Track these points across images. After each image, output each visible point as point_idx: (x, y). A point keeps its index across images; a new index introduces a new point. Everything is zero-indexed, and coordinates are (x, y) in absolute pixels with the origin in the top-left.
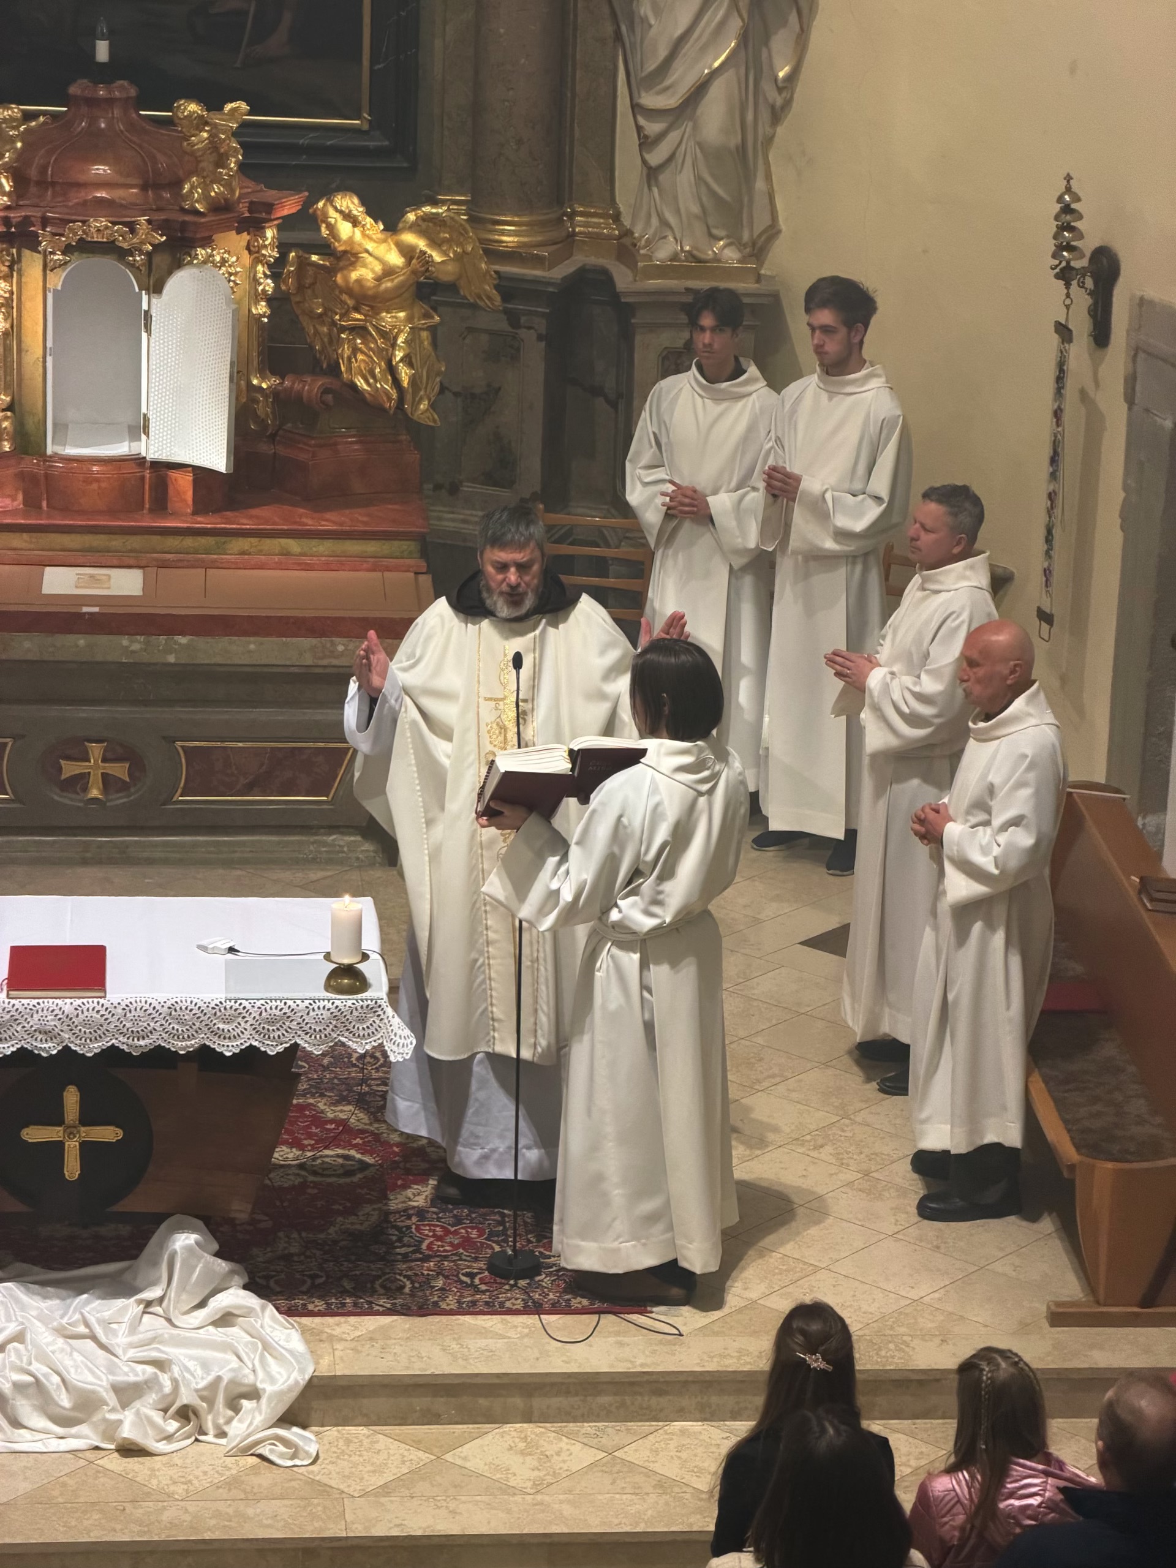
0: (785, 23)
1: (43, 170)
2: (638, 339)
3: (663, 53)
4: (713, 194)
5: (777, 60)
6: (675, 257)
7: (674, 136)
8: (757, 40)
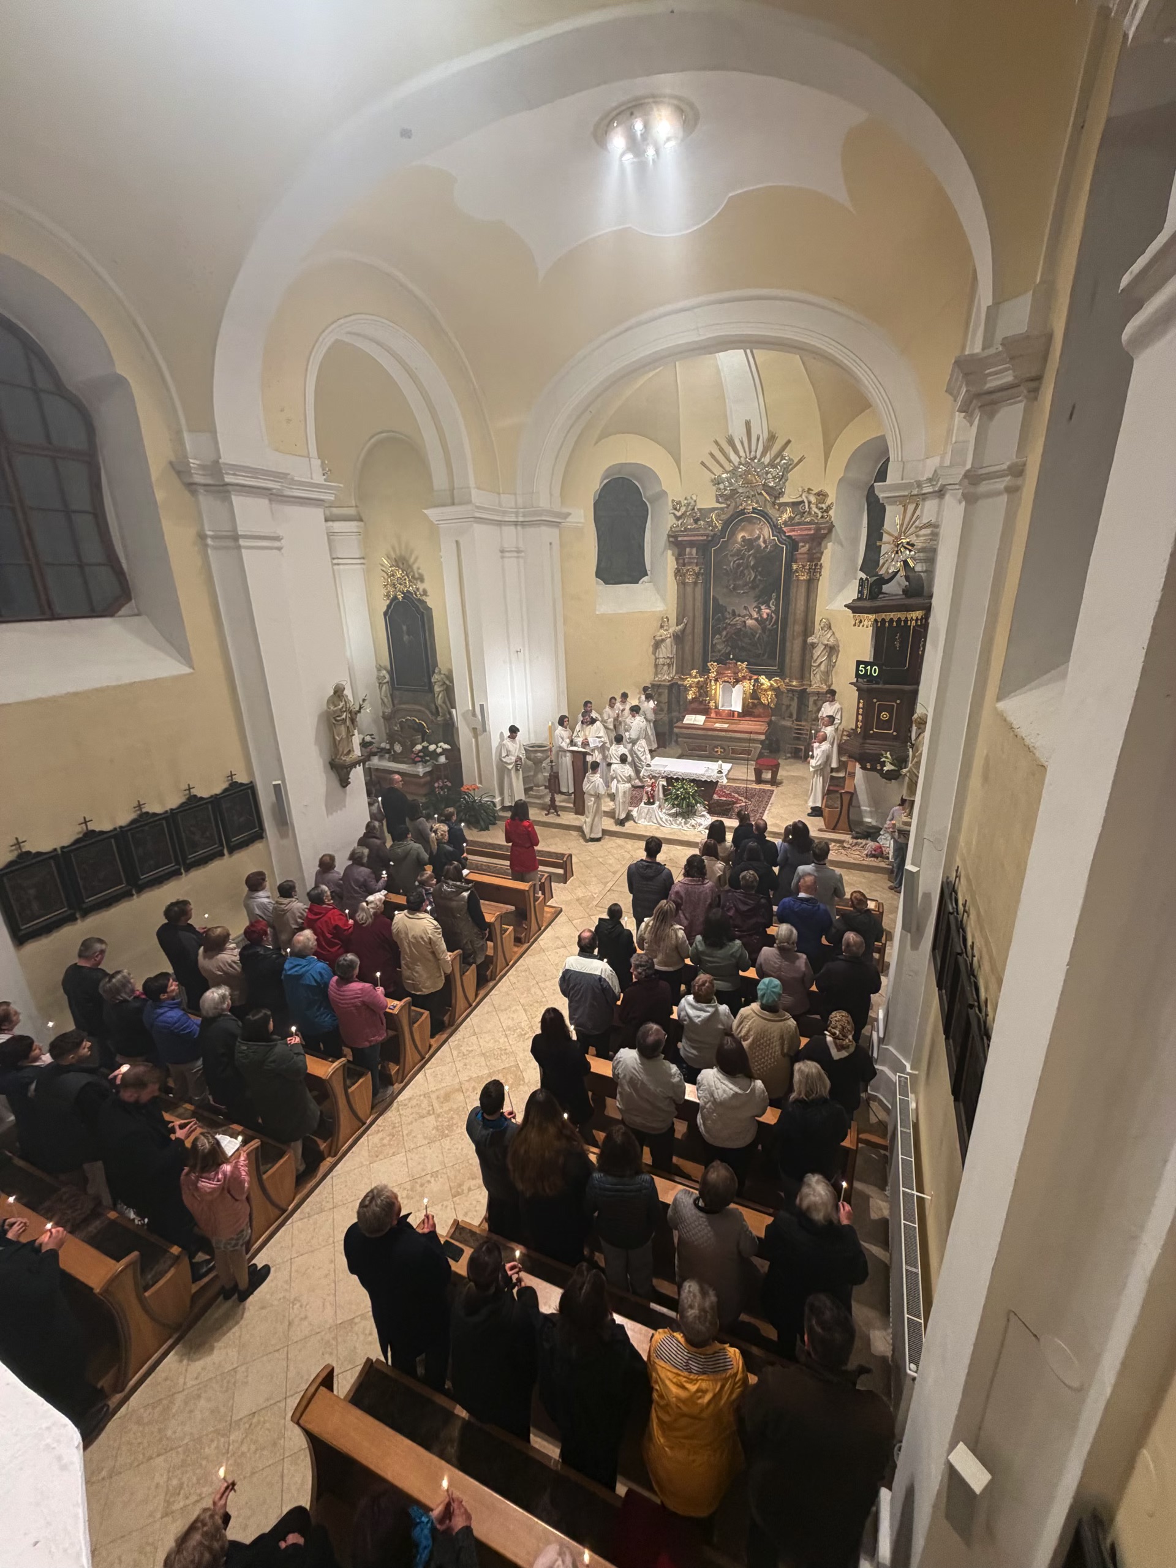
0: (834, 654)
3: (816, 658)
4: (823, 678)
5: (833, 659)
7: (817, 670)
8: (829, 657)
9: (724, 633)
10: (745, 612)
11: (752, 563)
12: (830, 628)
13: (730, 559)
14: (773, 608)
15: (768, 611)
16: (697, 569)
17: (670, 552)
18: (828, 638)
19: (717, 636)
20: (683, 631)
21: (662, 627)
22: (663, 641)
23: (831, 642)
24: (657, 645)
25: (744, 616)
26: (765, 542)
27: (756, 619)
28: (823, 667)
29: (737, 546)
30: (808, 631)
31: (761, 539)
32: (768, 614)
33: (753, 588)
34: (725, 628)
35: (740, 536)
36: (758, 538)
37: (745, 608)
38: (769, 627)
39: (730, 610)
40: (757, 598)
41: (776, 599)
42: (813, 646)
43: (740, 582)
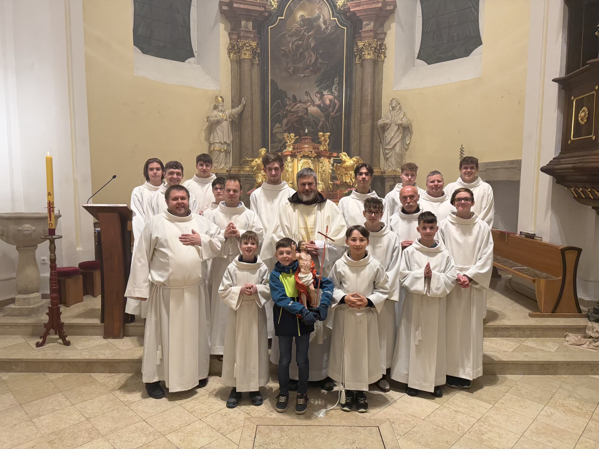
0: (408, 135)
1: (298, 146)
2: (386, 183)
3: (389, 140)
4: (397, 161)
5: (407, 141)
6: (392, 171)
7: (391, 153)
8: (403, 138)
9: (285, 121)
10: (306, 98)
11: (312, 45)
12: (400, 108)
13: (289, 39)
14: (336, 94)
15: (331, 97)
16: (254, 44)
17: (222, 26)
18: (400, 119)
19: (277, 125)
20: (241, 114)
21: (216, 108)
22: (218, 122)
23: (404, 121)
24: (212, 126)
25: (305, 103)
26: (325, 23)
27: (319, 106)
28: (398, 148)
29: (296, 25)
30: (375, 114)
31: (321, 19)
32: (330, 100)
33: (314, 72)
34: (286, 116)
35: (300, 14)
36: (318, 18)
37: (307, 93)
38: (332, 114)
39: (290, 95)
40: (320, 82)
41: (338, 84)
42: (384, 128)
43: (301, 65)
